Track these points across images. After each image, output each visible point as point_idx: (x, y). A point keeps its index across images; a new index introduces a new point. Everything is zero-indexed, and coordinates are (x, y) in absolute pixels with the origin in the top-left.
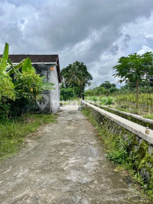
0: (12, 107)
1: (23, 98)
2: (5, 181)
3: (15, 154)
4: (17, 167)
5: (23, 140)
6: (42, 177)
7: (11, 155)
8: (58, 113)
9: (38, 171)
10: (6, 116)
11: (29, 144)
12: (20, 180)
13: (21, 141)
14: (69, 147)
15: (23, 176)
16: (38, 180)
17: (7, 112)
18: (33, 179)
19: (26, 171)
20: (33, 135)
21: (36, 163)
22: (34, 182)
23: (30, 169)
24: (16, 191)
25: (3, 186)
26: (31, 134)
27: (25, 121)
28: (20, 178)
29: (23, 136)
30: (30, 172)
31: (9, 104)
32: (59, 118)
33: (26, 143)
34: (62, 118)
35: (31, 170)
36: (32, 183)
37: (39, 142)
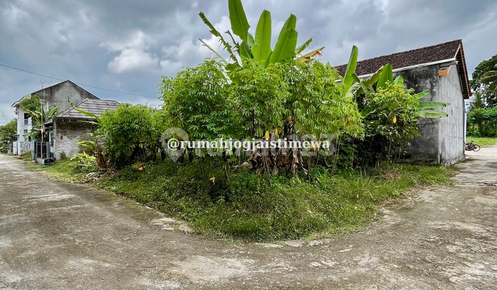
0: (359, 151)
1: (379, 135)
2: (340, 264)
3: (359, 228)
4: (360, 249)
5: (376, 207)
6: (402, 279)
7: (353, 228)
8: (460, 165)
9: (396, 267)
10: (349, 165)
11: (386, 216)
12: (363, 270)
13: (372, 210)
14: (474, 240)
15: (368, 265)
16: (393, 280)
17: (352, 158)
18: (384, 275)
19: (375, 259)
20: (395, 203)
21: (393, 252)
22: (385, 279)
23: (382, 258)
24: (354, 283)
25: (337, 269)
26: (391, 200)
27: (382, 176)
28: (363, 267)
29: (376, 202)
30: (380, 263)
31: (354, 145)
32: (459, 177)
33: (381, 214)
34: (469, 176)
35: (383, 261)
36: (382, 281)
37: (406, 217)
